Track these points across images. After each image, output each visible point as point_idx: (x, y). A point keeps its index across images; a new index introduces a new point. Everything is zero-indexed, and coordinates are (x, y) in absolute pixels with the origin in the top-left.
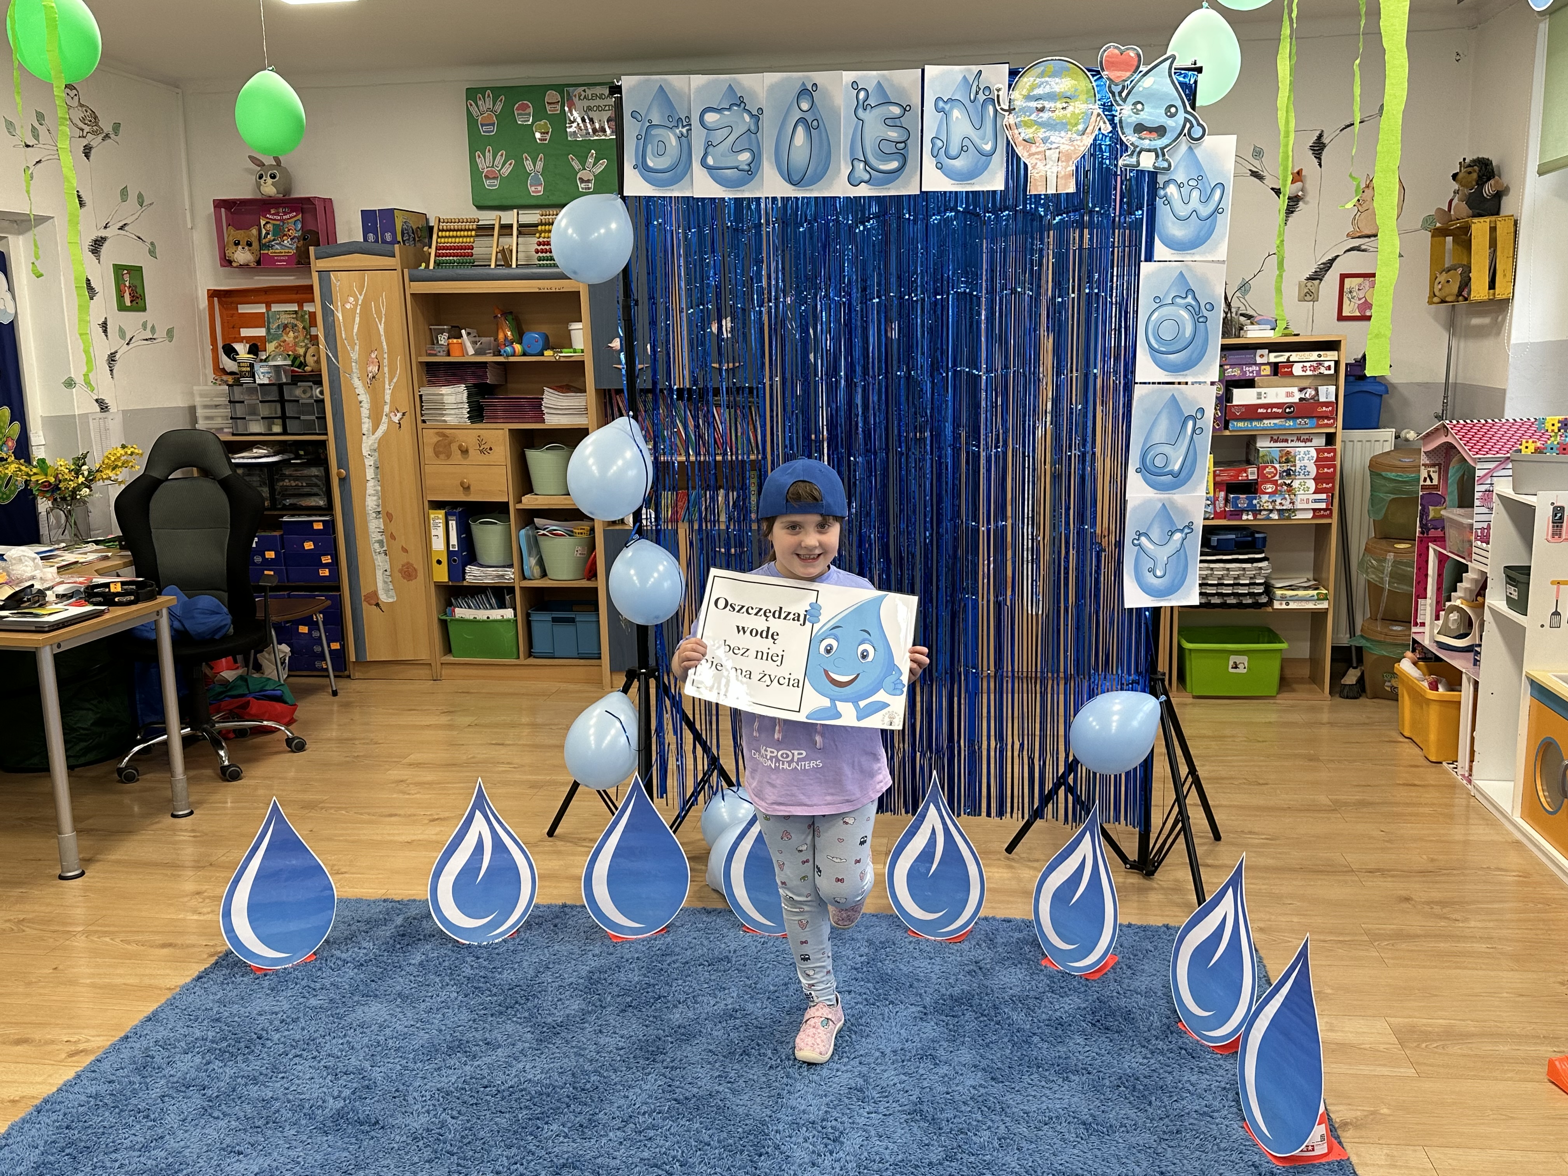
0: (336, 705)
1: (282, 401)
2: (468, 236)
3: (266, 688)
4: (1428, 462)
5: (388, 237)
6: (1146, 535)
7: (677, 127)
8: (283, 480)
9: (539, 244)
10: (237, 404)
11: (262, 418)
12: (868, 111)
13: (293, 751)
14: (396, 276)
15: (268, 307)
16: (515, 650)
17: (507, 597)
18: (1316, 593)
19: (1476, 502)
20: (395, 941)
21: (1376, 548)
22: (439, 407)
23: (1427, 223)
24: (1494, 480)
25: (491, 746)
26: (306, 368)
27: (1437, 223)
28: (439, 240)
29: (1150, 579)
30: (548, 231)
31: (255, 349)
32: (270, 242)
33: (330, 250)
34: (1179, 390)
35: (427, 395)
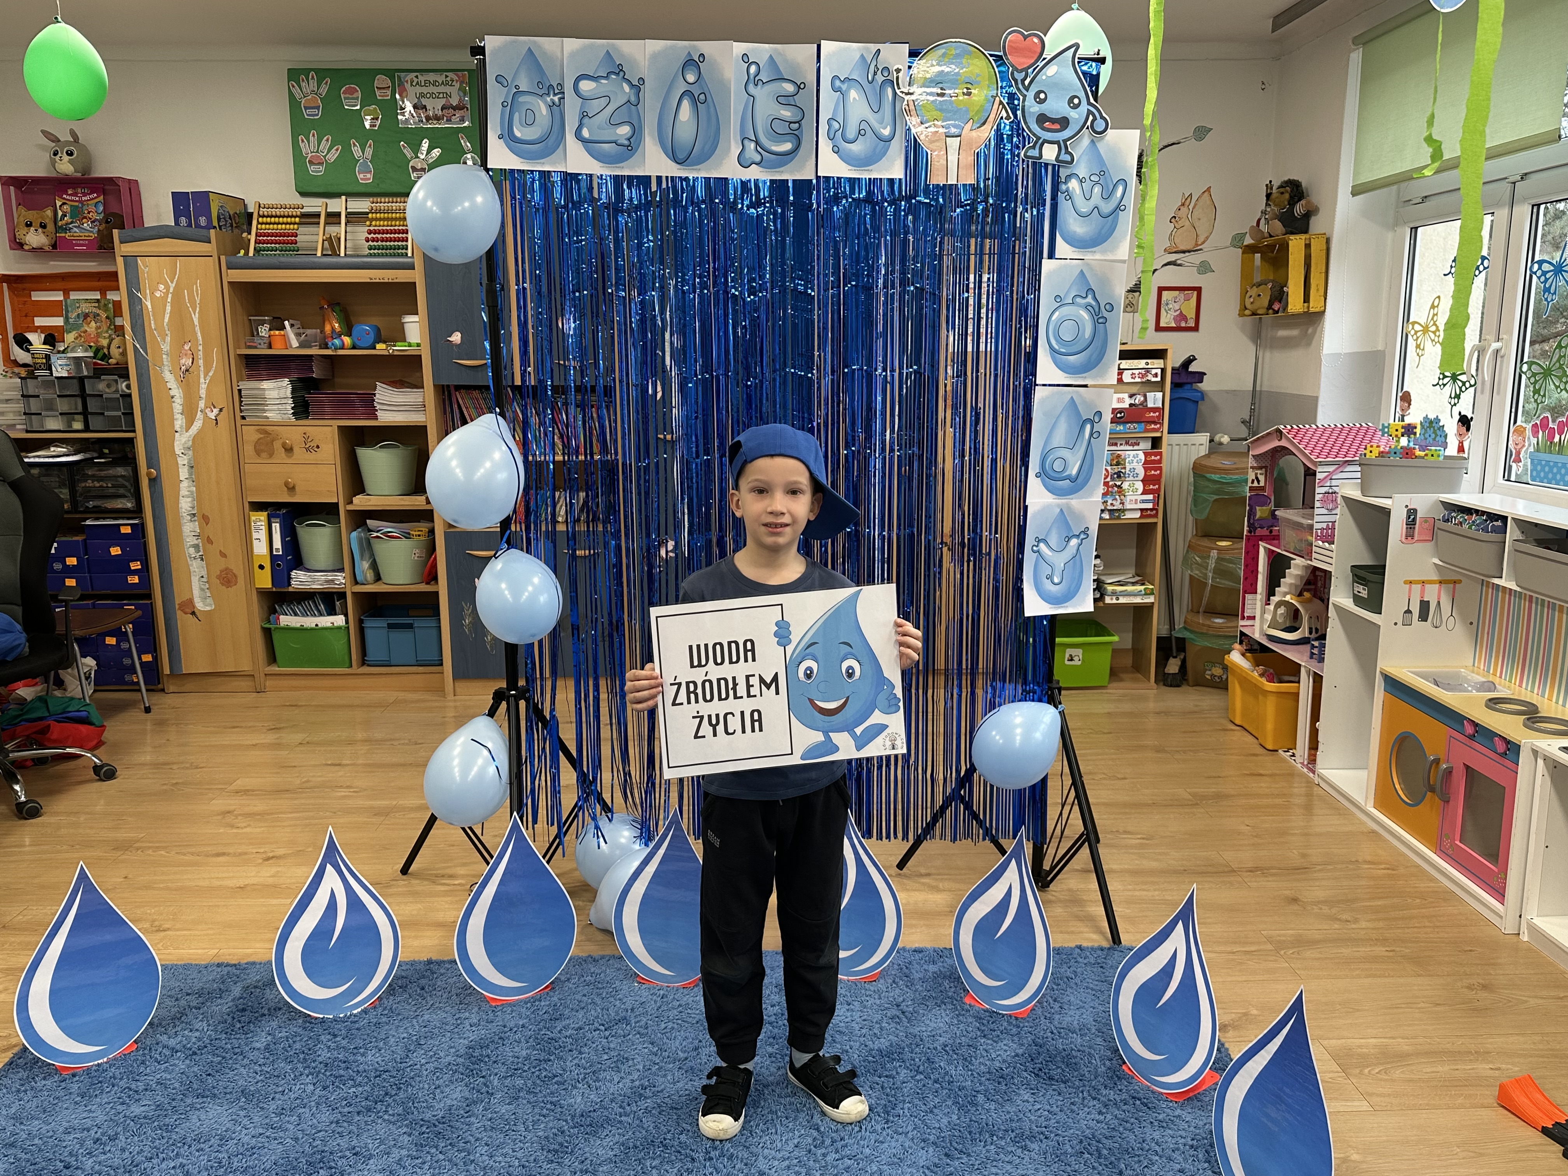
0: (149, 723)
1: (83, 396)
2: (291, 223)
3: (70, 709)
4: (1255, 465)
5: (203, 221)
6: (1044, 541)
7: (548, 94)
8: (86, 481)
9: (370, 232)
10: (31, 399)
11: (61, 414)
12: (759, 87)
13: (101, 780)
14: (211, 262)
15: (66, 295)
16: (347, 658)
17: (338, 603)
18: (1143, 587)
19: (1317, 504)
20: (233, 1018)
21: (1199, 545)
22: (260, 402)
23: (1237, 240)
24: (1334, 483)
25: (329, 767)
26: (110, 361)
27: (1248, 241)
28: (259, 226)
29: (1048, 586)
30: (380, 219)
31: (51, 339)
32: (67, 224)
33: (135, 233)
34: (1078, 392)
35: (247, 389)
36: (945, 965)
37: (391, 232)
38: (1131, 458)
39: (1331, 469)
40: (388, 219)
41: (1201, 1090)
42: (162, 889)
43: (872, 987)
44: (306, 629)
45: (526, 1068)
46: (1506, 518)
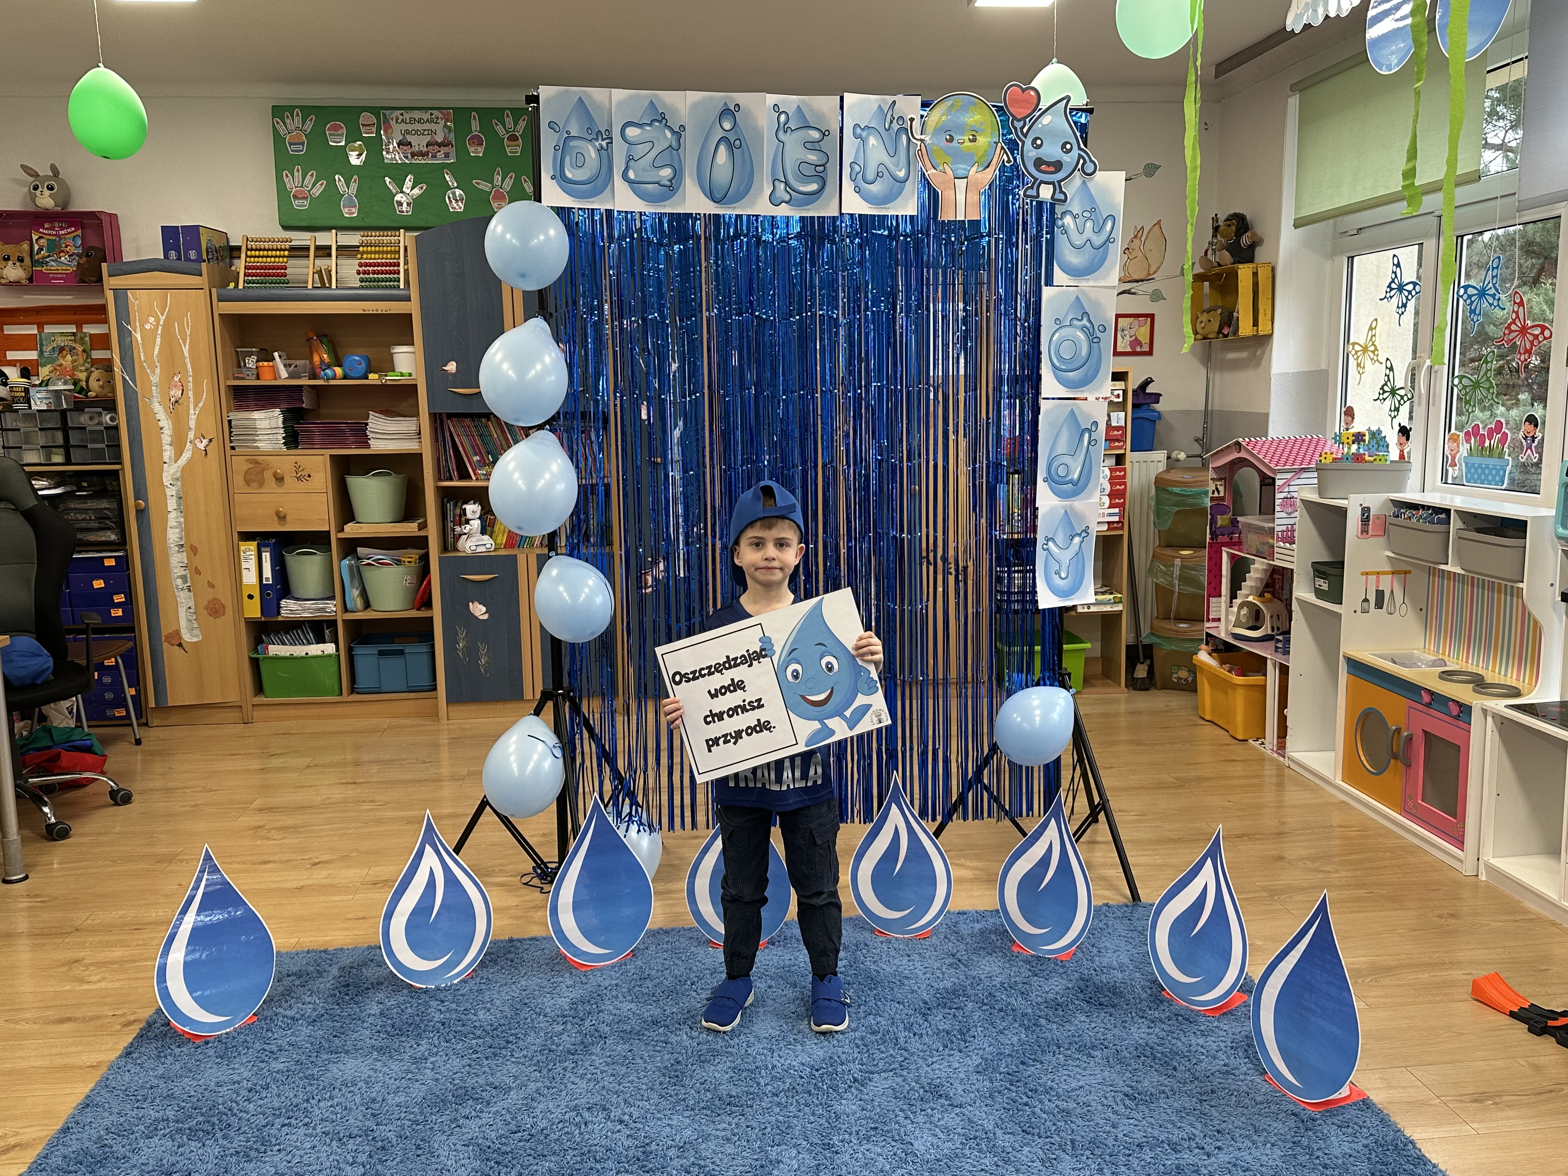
0: (139, 756)
1: (65, 429)
2: (280, 257)
3: (73, 738)
4: (1215, 477)
5: (193, 254)
6: (1052, 539)
7: (596, 140)
8: (69, 514)
9: (361, 265)
10: (9, 432)
12: (790, 134)
13: (118, 805)
14: (202, 295)
15: (41, 329)
16: (336, 687)
17: (327, 631)
18: (1112, 596)
19: (1277, 509)
21: (1163, 555)
22: (251, 433)
24: (1292, 489)
25: (343, 786)
26: (91, 394)
28: (248, 259)
29: (1057, 581)
30: (371, 252)
31: (26, 373)
32: (43, 258)
33: (119, 267)
34: (1077, 405)
35: (239, 420)
37: (382, 265)
39: (1289, 476)
40: (378, 252)
44: (296, 658)
46: (1450, 510)
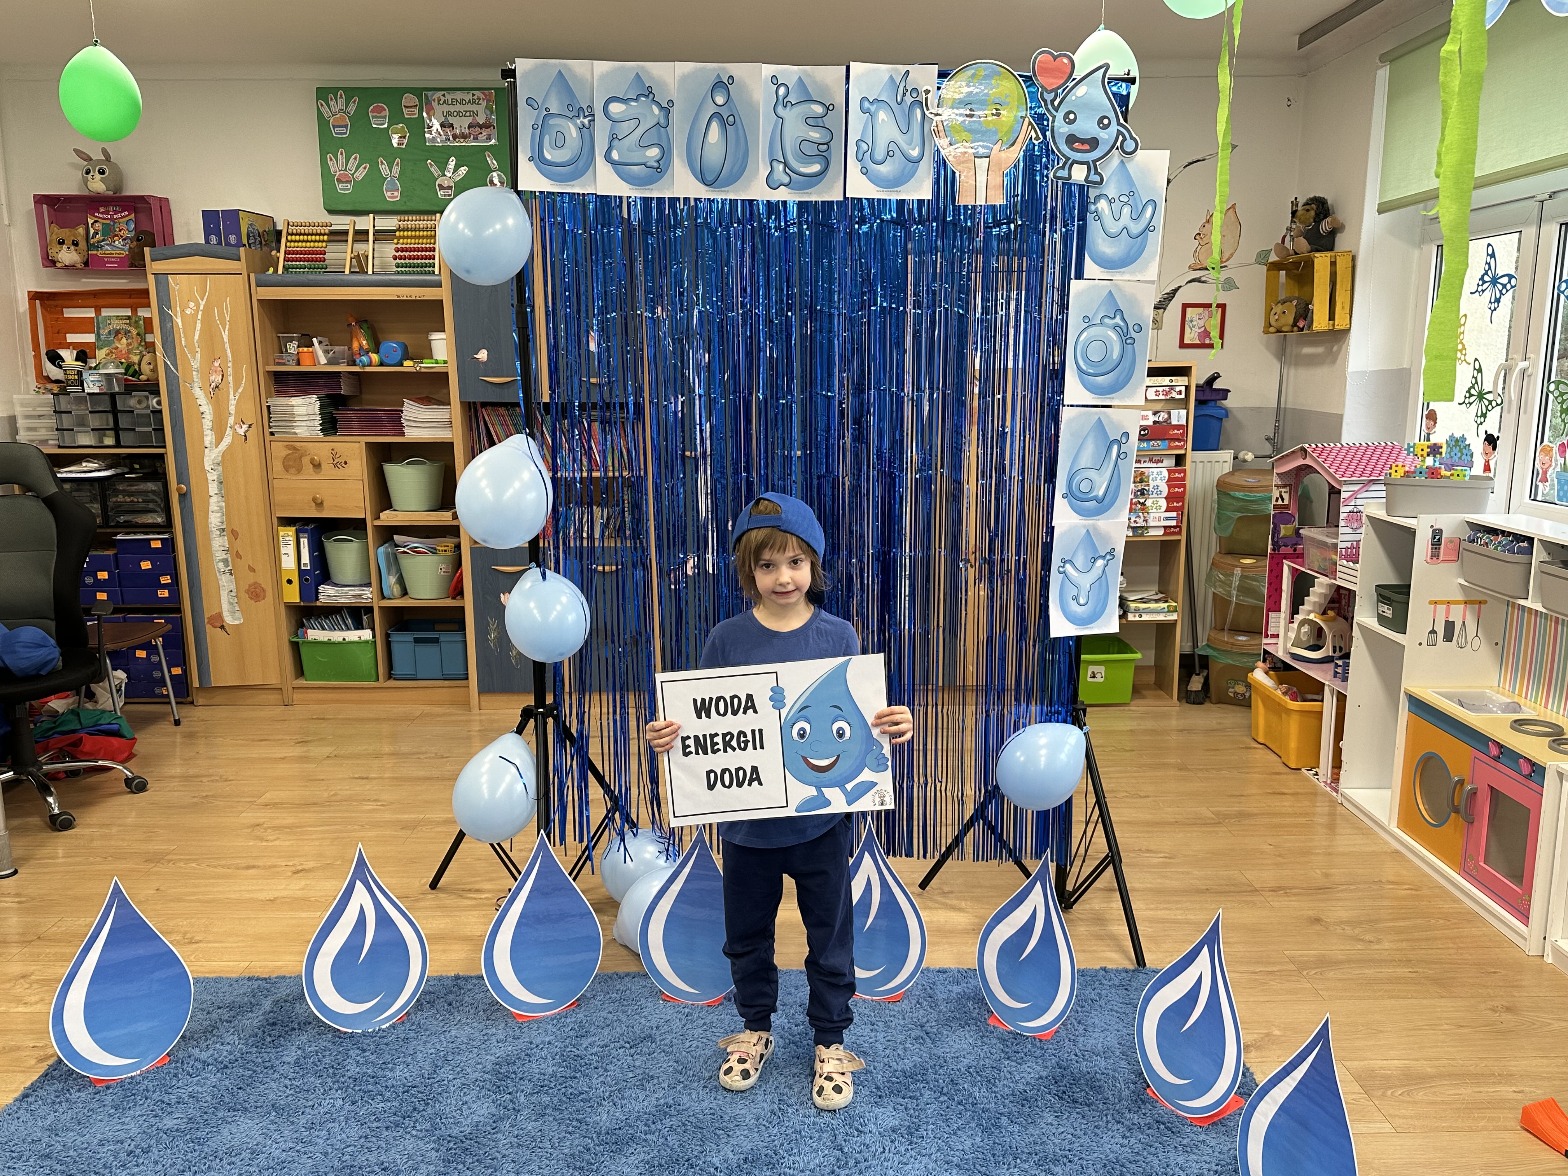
0: (178, 736)
1: (115, 411)
2: (319, 241)
3: (101, 722)
4: (1280, 483)
5: (233, 239)
6: (1070, 562)
7: (579, 117)
8: (117, 496)
9: (397, 250)
10: (63, 415)
11: (93, 430)
12: (788, 108)
13: (132, 792)
14: (241, 280)
15: (98, 312)
16: (373, 672)
17: (365, 618)
18: (1165, 605)
19: (1342, 523)
20: (264, 1032)
21: (1223, 563)
22: (289, 419)
23: (1262, 257)
24: (1359, 502)
25: (355, 781)
26: (141, 377)
27: (1273, 258)
28: (288, 244)
29: (1074, 607)
30: (408, 237)
31: (83, 356)
32: (98, 242)
33: (167, 251)
34: (1105, 413)
35: (275, 406)
36: (969, 985)
37: (418, 250)
38: (1155, 475)
39: (1356, 488)
40: (415, 237)
41: (1225, 1115)
42: (193, 901)
43: (896, 1007)
44: (334, 643)
45: (552, 1085)
46: (1533, 539)
